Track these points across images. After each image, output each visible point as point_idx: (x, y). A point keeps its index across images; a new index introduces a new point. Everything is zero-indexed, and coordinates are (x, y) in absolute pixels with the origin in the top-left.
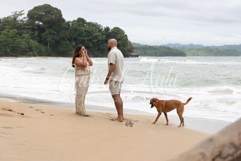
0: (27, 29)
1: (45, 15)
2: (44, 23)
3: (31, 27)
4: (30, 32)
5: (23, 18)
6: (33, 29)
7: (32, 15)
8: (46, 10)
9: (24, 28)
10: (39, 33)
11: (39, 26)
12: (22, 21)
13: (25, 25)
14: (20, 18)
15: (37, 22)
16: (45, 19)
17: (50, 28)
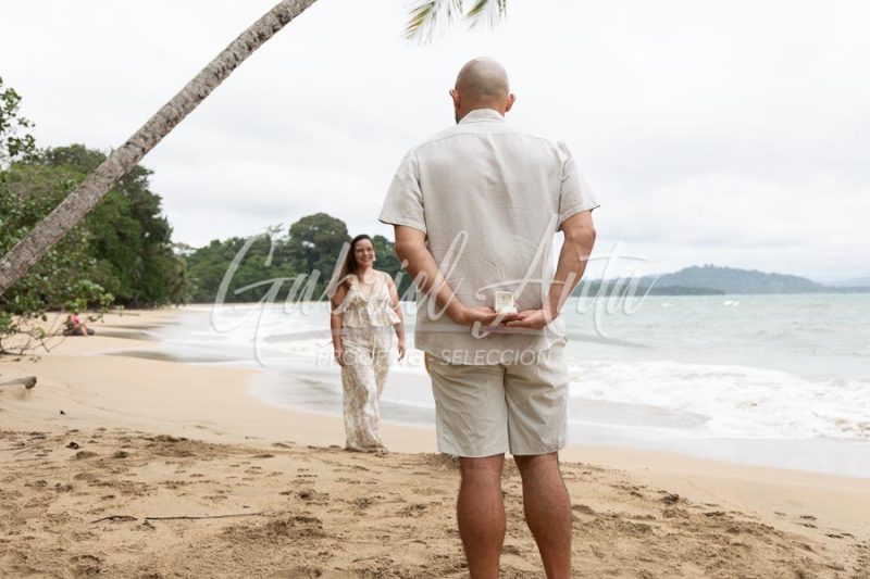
0: (287, 255)
1: (319, 231)
2: (318, 245)
3: (294, 251)
4: (294, 260)
5: (283, 236)
6: (299, 256)
7: (296, 231)
8: (322, 222)
9: (284, 254)
10: (309, 262)
11: (308, 250)
12: (280, 241)
13: (285, 248)
14: (275, 238)
15: (305, 243)
16: (319, 237)
17: (328, 252)
